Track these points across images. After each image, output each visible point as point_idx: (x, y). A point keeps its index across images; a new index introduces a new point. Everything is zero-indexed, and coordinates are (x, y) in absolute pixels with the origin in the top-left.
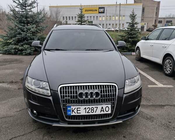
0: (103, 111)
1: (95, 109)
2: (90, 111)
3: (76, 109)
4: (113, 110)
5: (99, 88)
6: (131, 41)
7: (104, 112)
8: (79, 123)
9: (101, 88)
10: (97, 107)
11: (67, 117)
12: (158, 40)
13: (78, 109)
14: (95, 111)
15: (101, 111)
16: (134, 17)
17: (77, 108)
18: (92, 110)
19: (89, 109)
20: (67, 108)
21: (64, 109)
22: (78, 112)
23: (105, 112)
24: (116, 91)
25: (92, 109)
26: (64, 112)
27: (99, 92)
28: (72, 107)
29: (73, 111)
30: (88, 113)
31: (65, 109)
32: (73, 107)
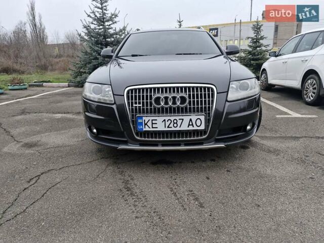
0: (192, 125)
1: (179, 122)
2: (171, 125)
3: (150, 121)
4: (208, 126)
5: (186, 91)
6: (255, 64)
7: (193, 127)
8: (155, 144)
9: (189, 91)
10: (183, 119)
11: (137, 135)
12: (295, 52)
13: (154, 122)
14: (179, 126)
15: (189, 125)
16: (259, 28)
17: (152, 120)
18: (174, 123)
19: (170, 121)
20: (137, 121)
21: (133, 121)
22: (154, 126)
23: (196, 128)
24: (213, 97)
25: (175, 121)
26: (134, 127)
27: (187, 97)
28: (144, 118)
29: (145, 124)
30: (168, 127)
31: (135, 122)
32: (146, 119)
